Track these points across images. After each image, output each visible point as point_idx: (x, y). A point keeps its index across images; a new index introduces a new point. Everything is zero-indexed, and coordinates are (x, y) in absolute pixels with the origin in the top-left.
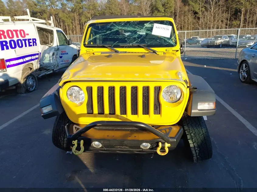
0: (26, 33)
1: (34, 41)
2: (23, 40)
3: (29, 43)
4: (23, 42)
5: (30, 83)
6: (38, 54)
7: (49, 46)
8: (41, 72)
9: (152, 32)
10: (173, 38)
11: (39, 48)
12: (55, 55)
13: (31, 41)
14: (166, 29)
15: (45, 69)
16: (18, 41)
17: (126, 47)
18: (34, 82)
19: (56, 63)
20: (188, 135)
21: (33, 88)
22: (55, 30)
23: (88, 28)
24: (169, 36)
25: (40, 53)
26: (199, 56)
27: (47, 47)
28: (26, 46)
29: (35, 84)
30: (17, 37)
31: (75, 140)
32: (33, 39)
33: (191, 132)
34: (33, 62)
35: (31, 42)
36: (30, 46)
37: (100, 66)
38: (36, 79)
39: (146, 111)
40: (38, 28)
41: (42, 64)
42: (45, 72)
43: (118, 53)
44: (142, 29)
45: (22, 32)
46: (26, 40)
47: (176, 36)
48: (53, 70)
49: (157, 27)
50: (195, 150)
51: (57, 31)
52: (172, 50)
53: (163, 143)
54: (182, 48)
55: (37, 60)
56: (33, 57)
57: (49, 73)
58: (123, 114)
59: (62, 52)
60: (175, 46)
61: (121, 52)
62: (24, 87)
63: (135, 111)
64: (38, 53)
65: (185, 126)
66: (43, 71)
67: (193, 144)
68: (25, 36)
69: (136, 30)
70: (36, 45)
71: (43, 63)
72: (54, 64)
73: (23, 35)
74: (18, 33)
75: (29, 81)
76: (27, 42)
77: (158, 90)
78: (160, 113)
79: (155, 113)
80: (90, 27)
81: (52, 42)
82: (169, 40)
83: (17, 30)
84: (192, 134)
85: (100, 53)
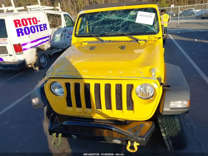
0: (38, 20)
1: (45, 26)
2: (36, 26)
3: (41, 28)
4: (36, 28)
5: (43, 61)
6: (48, 37)
7: (57, 29)
8: (52, 50)
9: (136, 20)
10: (156, 25)
11: (49, 31)
12: (63, 36)
13: (42, 26)
14: (149, 16)
15: (56, 48)
16: (31, 27)
17: (111, 36)
18: (46, 60)
19: (65, 42)
20: (162, 128)
21: (45, 65)
22: (62, 14)
23: (79, 18)
24: (152, 24)
25: (50, 36)
26: (192, 28)
27: (56, 29)
28: (38, 31)
29: (47, 62)
30: (31, 24)
31: (54, 133)
32: (44, 25)
33: (164, 126)
34: (44, 43)
35: (42, 28)
36: (41, 30)
37: (79, 61)
38: (48, 57)
39: (119, 107)
40: (47, 14)
41: (52, 44)
42: (56, 50)
43: (103, 43)
44: (127, 18)
45: (34, 19)
46: (38, 26)
47: (158, 23)
48: (62, 48)
49: (141, 15)
50: (169, 143)
51: (64, 15)
52: (154, 37)
53: (132, 142)
54: (165, 34)
55: (47, 42)
56: (44, 40)
57: (59, 51)
58: (99, 109)
59: (69, 32)
60: (158, 33)
61: (106, 41)
62: (38, 64)
63: (109, 107)
64: (48, 35)
65: (159, 119)
66: (54, 50)
67: (166, 137)
68: (37, 23)
69: (121, 19)
70: (46, 29)
71: (54, 43)
72: (63, 43)
73: (35, 22)
74: (31, 20)
75: (42, 59)
76: (39, 27)
77: (130, 87)
78: (132, 109)
79: (128, 109)
80: (81, 17)
81: (60, 25)
82: (152, 28)
83: (30, 19)
84: (165, 128)
85: (87, 43)
